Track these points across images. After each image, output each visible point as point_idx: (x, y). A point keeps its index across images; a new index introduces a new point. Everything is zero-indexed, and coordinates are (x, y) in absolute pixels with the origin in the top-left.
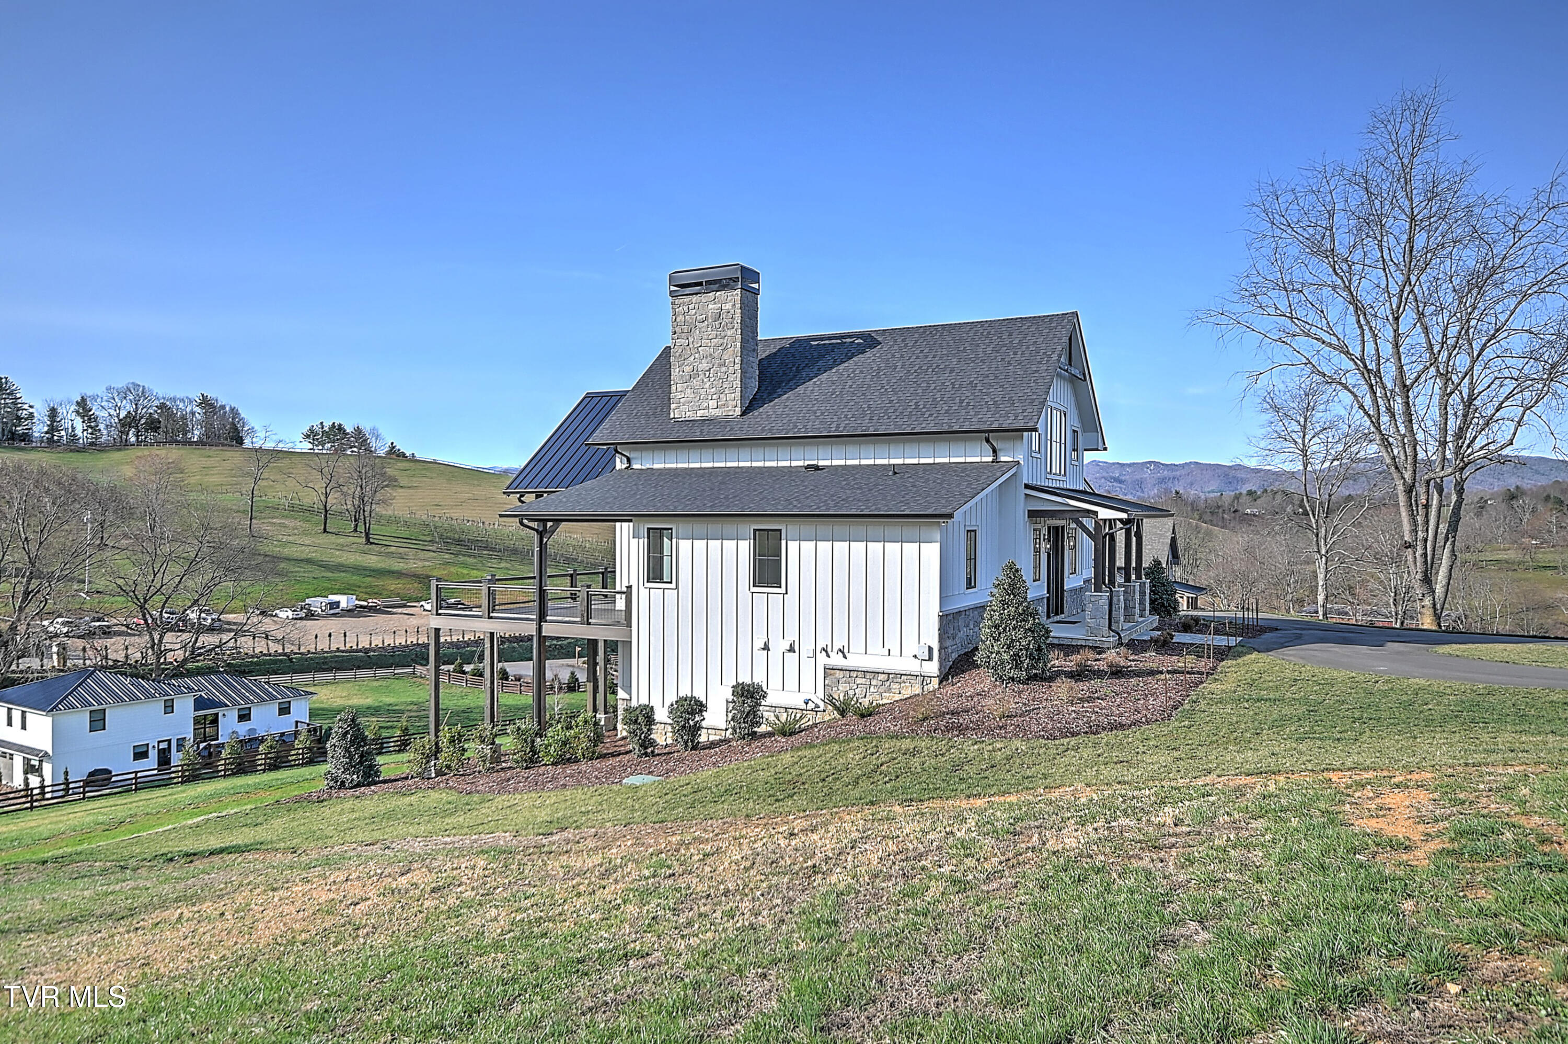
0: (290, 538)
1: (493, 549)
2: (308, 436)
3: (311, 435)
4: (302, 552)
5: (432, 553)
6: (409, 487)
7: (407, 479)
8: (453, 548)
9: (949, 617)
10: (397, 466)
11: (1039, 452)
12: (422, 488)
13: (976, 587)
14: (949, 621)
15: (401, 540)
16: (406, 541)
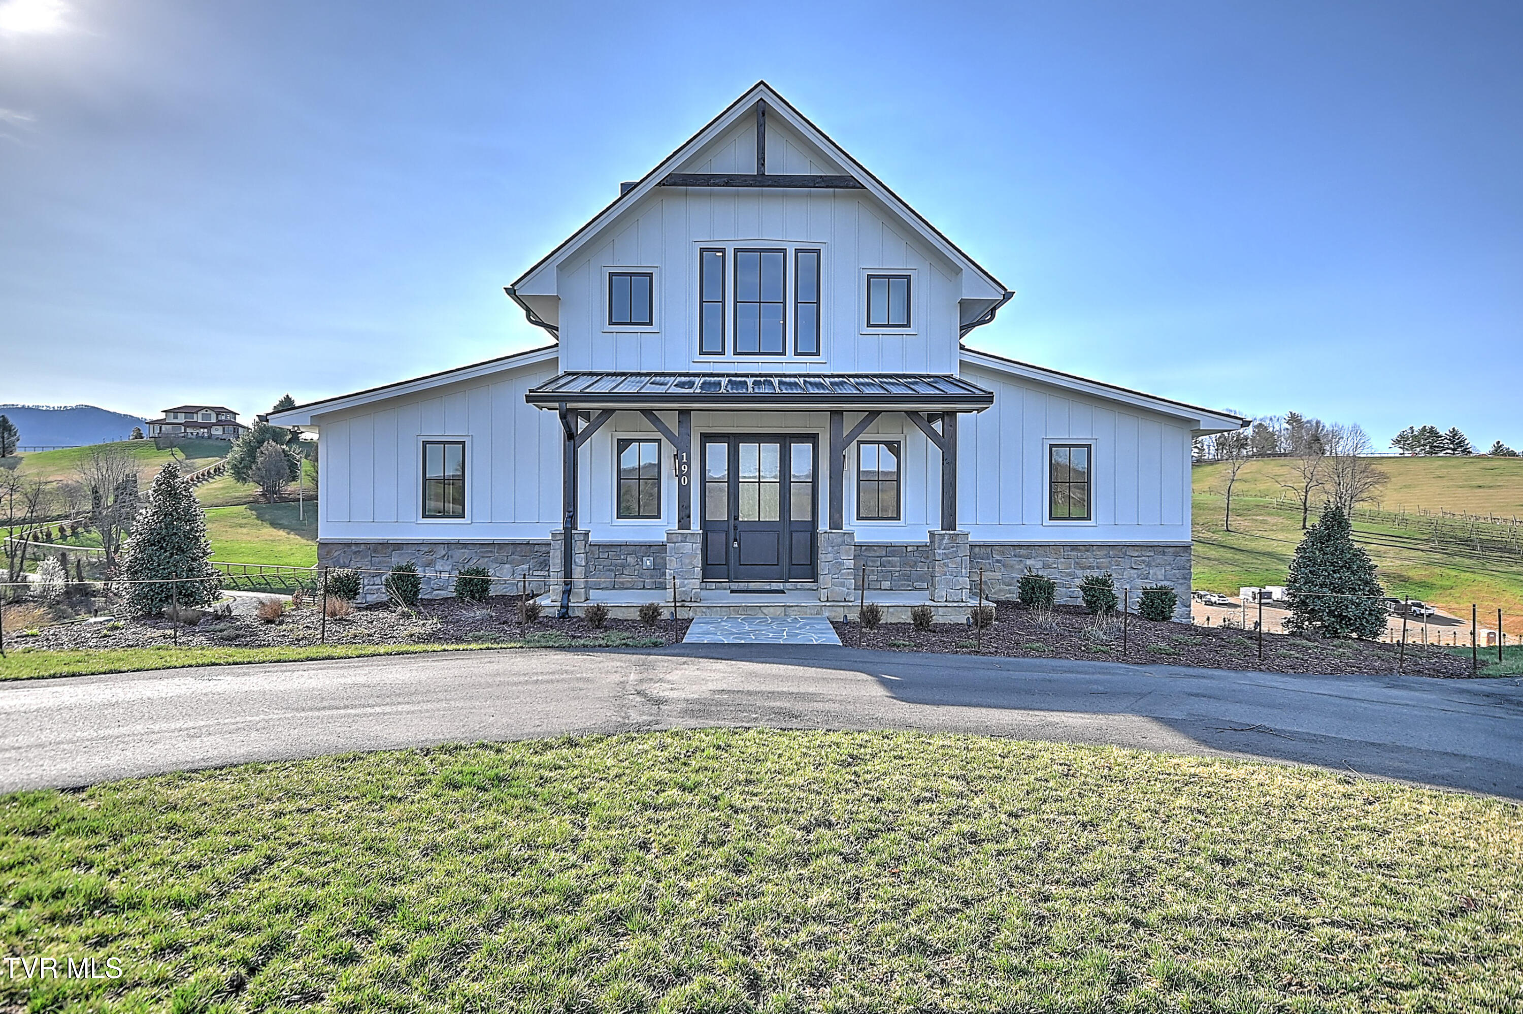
0: (1265, 534)
1: (1511, 551)
2: (1399, 442)
3: (1401, 440)
4: (1269, 546)
5: (1420, 553)
6: (1490, 487)
7: (1490, 478)
8: (1452, 548)
9: (353, 548)
10: (1481, 466)
11: (651, 323)
12: (1507, 487)
13: (464, 517)
14: (355, 553)
15: (1387, 538)
16: (1394, 539)
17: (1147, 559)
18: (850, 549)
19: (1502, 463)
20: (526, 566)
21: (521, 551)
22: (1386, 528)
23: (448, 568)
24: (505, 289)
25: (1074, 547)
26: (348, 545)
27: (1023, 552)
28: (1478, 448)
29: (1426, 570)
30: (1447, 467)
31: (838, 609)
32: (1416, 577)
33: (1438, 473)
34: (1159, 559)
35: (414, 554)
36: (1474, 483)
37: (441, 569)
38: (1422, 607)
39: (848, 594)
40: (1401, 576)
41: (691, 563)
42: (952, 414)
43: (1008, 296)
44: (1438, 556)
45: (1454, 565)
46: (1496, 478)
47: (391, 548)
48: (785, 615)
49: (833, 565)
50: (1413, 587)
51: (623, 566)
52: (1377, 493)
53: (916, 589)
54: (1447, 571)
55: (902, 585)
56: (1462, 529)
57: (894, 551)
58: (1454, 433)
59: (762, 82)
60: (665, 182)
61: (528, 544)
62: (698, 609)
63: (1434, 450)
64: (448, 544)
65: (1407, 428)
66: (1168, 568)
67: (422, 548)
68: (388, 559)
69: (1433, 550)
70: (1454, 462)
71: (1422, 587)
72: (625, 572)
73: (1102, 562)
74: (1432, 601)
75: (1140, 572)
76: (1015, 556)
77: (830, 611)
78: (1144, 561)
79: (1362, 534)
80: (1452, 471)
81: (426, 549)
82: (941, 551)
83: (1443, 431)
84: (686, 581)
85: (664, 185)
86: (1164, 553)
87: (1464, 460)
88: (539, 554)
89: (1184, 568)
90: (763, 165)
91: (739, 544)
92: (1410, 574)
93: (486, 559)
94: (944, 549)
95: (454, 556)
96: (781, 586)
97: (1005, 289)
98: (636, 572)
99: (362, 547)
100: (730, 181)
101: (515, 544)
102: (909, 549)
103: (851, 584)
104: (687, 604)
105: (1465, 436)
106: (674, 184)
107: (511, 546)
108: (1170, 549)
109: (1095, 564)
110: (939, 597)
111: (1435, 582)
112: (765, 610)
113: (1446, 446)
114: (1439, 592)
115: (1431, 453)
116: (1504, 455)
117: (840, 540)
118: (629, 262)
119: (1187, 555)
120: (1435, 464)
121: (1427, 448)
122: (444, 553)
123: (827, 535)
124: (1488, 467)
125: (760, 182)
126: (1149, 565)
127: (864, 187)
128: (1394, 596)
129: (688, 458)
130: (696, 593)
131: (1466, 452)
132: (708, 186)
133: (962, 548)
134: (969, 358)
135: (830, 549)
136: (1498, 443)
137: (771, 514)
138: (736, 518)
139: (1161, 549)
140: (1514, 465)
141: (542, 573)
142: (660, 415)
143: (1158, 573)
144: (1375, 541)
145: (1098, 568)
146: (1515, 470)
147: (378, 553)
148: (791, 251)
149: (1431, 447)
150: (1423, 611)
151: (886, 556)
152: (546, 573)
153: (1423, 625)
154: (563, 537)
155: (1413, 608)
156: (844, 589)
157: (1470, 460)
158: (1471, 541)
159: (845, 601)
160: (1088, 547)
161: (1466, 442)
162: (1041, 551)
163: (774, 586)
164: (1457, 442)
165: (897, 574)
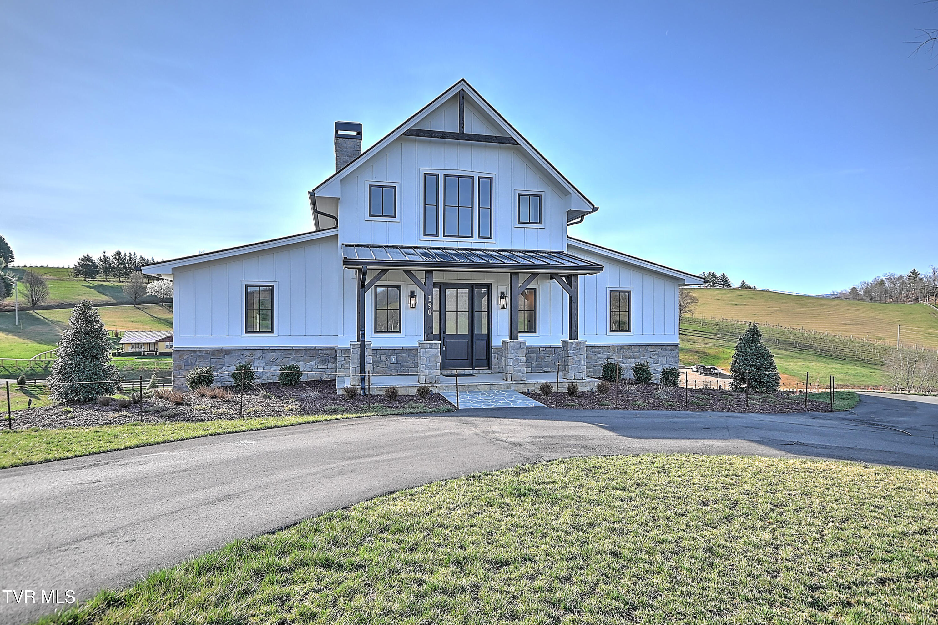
5: (713, 340)
6: (741, 305)
7: (740, 300)
8: (728, 338)
9: (198, 353)
10: (737, 294)
11: (395, 216)
12: (748, 305)
13: (273, 333)
14: (199, 356)
15: (698, 332)
16: (701, 333)
17: (658, 353)
18: (524, 351)
19: (746, 292)
20: (313, 363)
21: (310, 353)
22: (696, 327)
23: (263, 365)
24: (309, 192)
25: (622, 347)
26: (194, 351)
27: (597, 350)
28: (734, 284)
29: (716, 349)
30: (721, 294)
31: (519, 385)
32: (712, 353)
33: (717, 297)
34: (664, 353)
35: (239, 356)
36: (734, 303)
37: (258, 365)
38: (716, 369)
39: (523, 377)
40: (705, 353)
41: (435, 361)
42: (576, 275)
43: (595, 209)
44: (721, 342)
45: (729, 346)
46: (743, 300)
47: (224, 353)
48: (490, 389)
49: (514, 360)
50: (710, 358)
51: (379, 362)
52: (692, 308)
53: (544, 372)
54: (726, 350)
55: (537, 370)
56: (732, 327)
57: (533, 350)
58: (723, 275)
59: (463, 80)
60: (406, 133)
61: (315, 349)
62: (441, 388)
63: (714, 285)
64: (263, 350)
65: (702, 273)
66: (668, 357)
67: (245, 352)
68: (221, 360)
69: (719, 339)
70: (724, 291)
71: (714, 359)
72: (380, 365)
73: (636, 355)
74: (720, 366)
75: (654, 360)
76: (592, 352)
77: (515, 386)
78: (656, 354)
79: (685, 330)
80: (724, 296)
81: (248, 353)
82: (571, 352)
83: (718, 275)
84: (432, 371)
85: (405, 135)
86: (666, 350)
87: (729, 291)
88: (321, 355)
89: (675, 357)
90: (463, 127)
91: (446, 348)
92: (709, 352)
93: (287, 359)
94: (573, 350)
95: (267, 358)
96: (470, 372)
97: (593, 206)
98: (386, 365)
99: (204, 352)
100: (444, 135)
101: (306, 349)
102: (541, 349)
103: (524, 371)
104: (435, 385)
105: (728, 278)
106: (412, 135)
107: (304, 350)
108: (669, 347)
109: (633, 356)
110: (570, 377)
111: (721, 356)
112: (479, 387)
113: (720, 283)
114: (722, 361)
115: (713, 286)
116: (746, 288)
117: (518, 346)
118: (380, 179)
119: (677, 350)
120: (715, 293)
121: (711, 284)
122: (260, 355)
123: (511, 343)
124: (739, 294)
125: (461, 137)
126: (659, 356)
127: (520, 145)
128: (702, 364)
129: (432, 299)
130: (438, 378)
131: (729, 286)
132: (431, 137)
133: (583, 350)
134: (572, 243)
135: (513, 351)
136: (743, 281)
137: (464, 330)
138: (444, 333)
139: (664, 347)
140: (751, 294)
141: (323, 367)
142: (415, 272)
143: (663, 360)
144: (692, 334)
145: (634, 358)
146: (752, 296)
147: (215, 356)
148: (476, 178)
149: (713, 283)
150: (716, 371)
151: (529, 354)
152: (326, 367)
153: (718, 379)
154: (359, 346)
155: (712, 370)
156: (521, 374)
157: (731, 291)
158: (736, 334)
159: (521, 380)
160: (630, 347)
161: (729, 281)
162: (605, 349)
163: (467, 372)
164: (725, 281)
165: (534, 364)
